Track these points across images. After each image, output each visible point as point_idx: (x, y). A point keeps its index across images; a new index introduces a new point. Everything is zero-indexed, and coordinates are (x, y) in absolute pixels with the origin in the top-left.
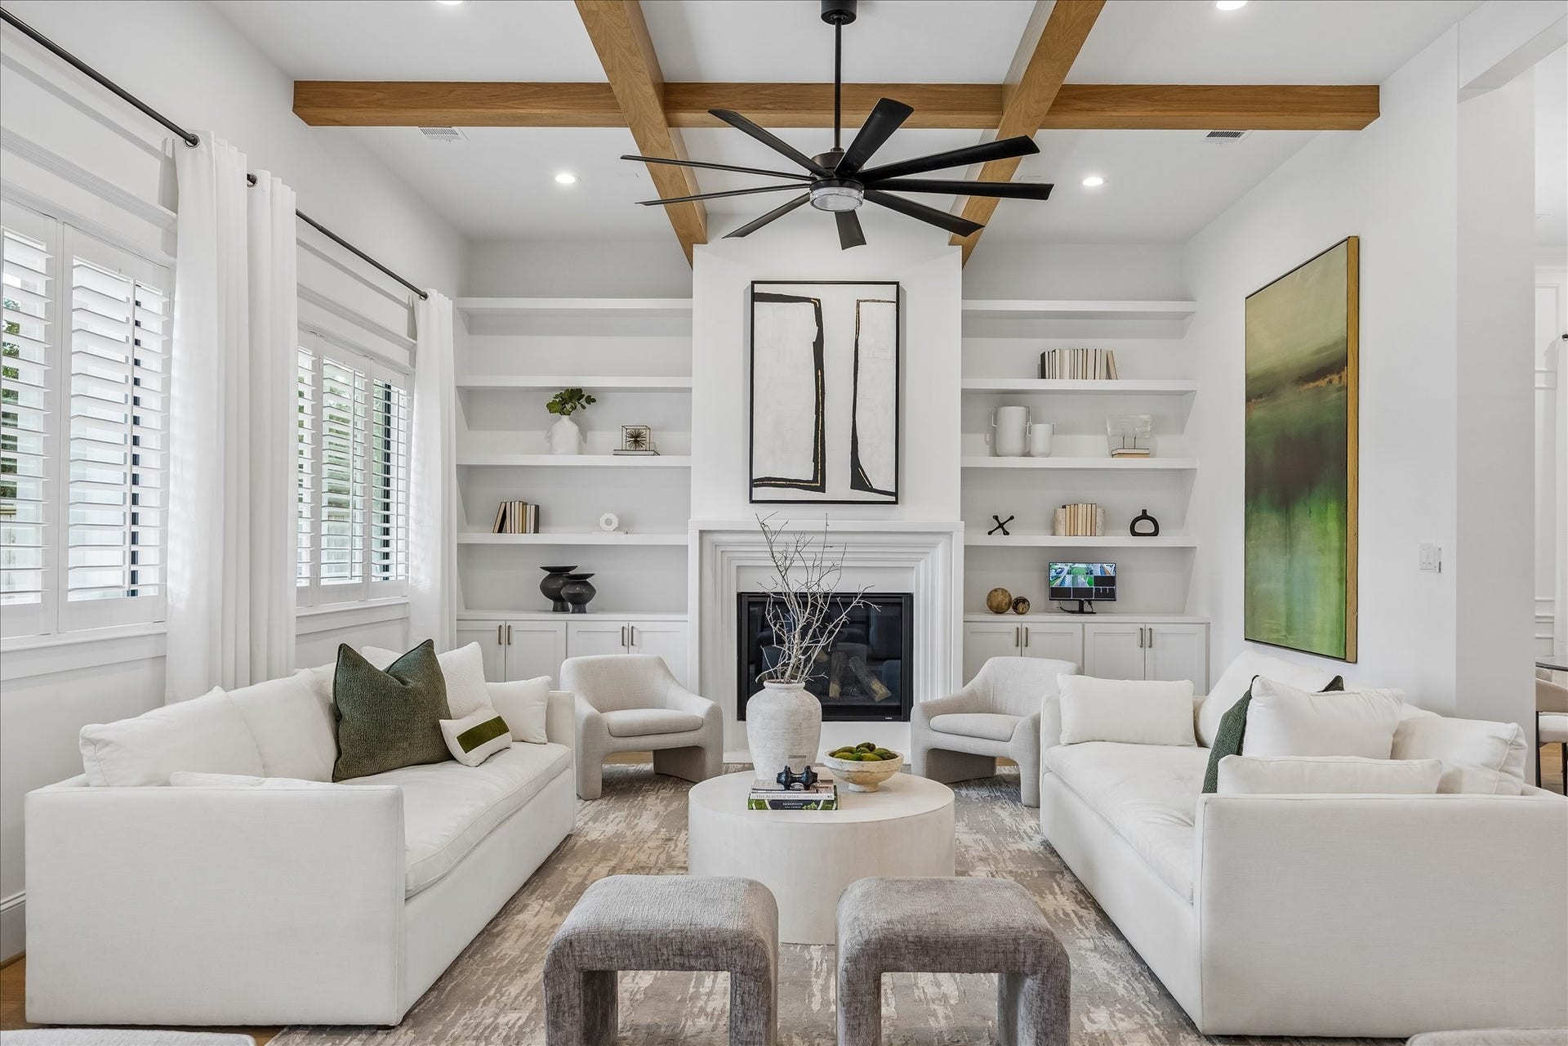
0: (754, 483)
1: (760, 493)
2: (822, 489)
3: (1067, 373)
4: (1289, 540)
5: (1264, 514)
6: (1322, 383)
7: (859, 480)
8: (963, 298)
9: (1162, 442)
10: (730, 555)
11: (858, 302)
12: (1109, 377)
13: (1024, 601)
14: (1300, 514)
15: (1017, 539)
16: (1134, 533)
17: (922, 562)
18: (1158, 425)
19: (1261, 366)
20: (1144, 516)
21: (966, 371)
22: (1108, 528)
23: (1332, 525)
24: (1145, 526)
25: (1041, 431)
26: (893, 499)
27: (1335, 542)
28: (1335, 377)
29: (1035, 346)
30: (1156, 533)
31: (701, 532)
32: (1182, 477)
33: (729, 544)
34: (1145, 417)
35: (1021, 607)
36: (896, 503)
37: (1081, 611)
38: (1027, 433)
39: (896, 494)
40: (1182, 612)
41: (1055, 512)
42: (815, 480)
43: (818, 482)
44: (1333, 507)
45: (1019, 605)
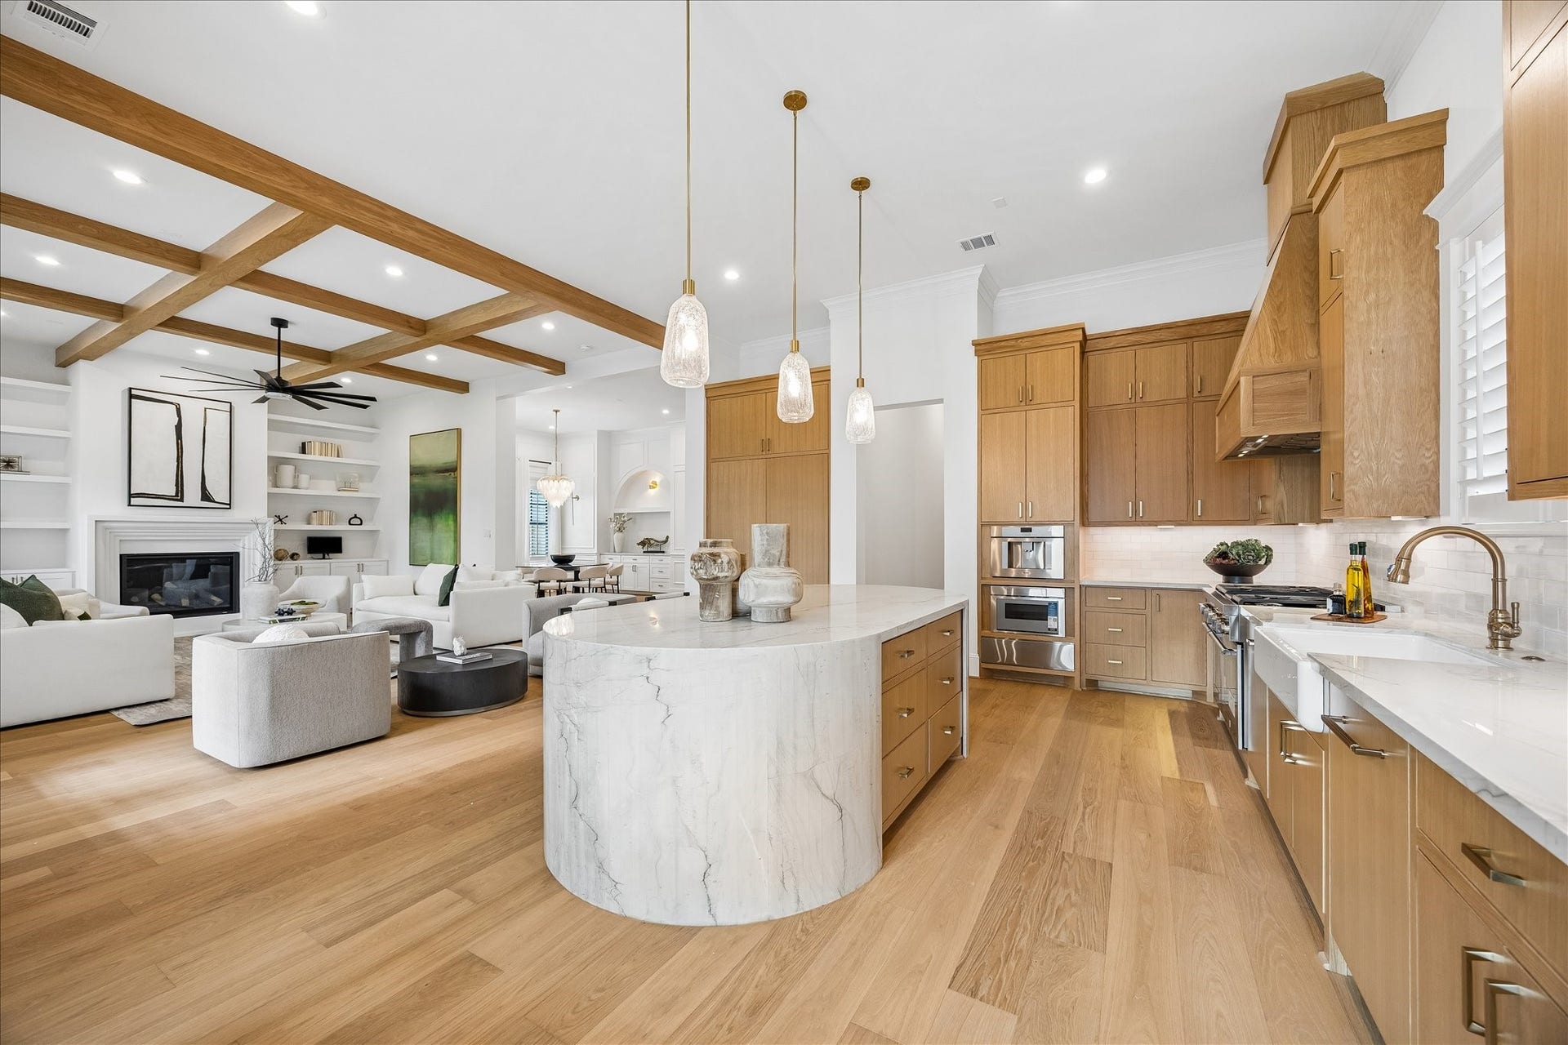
0: (130, 496)
1: (134, 501)
2: (182, 500)
3: (317, 452)
4: (432, 528)
5: (420, 518)
6: (447, 474)
7: (206, 496)
8: (268, 413)
9: (362, 486)
10: (116, 534)
11: (205, 409)
12: (338, 456)
13: (297, 554)
14: (437, 519)
15: (290, 526)
16: (350, 524)
17: (246, 538)
18: (361, 478)
19: (417, 463)
20: (355, 517)
21: (269, 448)
22: (337, 522)
23: (451, 523)
24: (354, 521)
25: (304, 479)
26: (228, 507)
27: (452, 528)
28: (452, 474)
29: (300, 438)
30: (361, 524)
31: (96, 521)
32: (372, 502)
33: (117, 528)
34: (356, 475)
35: (295, 557)
36: (230, 508)
37: (324, 558)
38: (296, 477)
39: (230, 504)
40: (372, 557)
41: (310, 514)
42: (177, 495)
43: (179, 495)
44: (451, 517)
45: (294, 556)
